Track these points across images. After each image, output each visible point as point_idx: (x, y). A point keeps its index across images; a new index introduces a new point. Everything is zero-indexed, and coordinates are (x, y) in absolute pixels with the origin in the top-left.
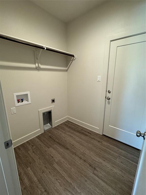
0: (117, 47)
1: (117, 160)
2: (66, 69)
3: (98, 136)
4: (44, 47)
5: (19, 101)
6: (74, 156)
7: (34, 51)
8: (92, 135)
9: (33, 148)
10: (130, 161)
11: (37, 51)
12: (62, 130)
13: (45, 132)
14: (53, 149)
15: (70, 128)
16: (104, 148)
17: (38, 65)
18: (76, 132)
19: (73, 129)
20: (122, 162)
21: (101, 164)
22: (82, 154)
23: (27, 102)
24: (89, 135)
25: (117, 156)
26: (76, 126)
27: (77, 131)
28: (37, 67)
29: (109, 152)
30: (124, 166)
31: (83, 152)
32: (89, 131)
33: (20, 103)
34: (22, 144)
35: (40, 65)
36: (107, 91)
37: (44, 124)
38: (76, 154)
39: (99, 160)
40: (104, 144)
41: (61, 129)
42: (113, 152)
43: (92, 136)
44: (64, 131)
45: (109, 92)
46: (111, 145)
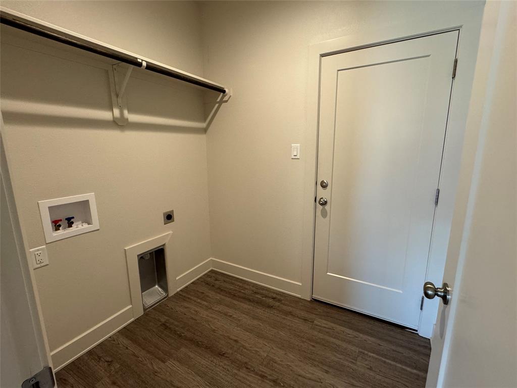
0: (338, 70)
1: (358, 363)
2: (204, 125)
3: (300, 304)
4: (140, 61)
5: (60, 226)
6: (242, 374)
7: (107, 72)
8: (284, 304)
9: (113, 369)
10: (390, 361)
11: (115, 72)
12: (199, 301)
13: (148, 312)
14: (178, 364)
15: (222, 290)
16: (321, 336)
17: (122, 114)
18: (241, 302)
19: (230, 293)
20: (371, 369)
21: (320, 384)
22: (265, 363)
23: (86, 226)
24: (277, 304)
25: (355, 352)
26: (238, 283)
27: (244, 298)
28: (117, 118)
29: (335, 346)
30: (378, 377)
31: (267, 356)
32: (274, 293)
33: (61, 232)
34: (73, 362)
35: (126, 112)
36: (319, 183)
37: (144, 289)
38: (249, 367)
39: (313, 374)
40: (319, 324)
41: (195, 299)
42: (344, 345)
43: (285, 307)
44: (205, 303)
45: (323, 185)
46: (338, 326)
